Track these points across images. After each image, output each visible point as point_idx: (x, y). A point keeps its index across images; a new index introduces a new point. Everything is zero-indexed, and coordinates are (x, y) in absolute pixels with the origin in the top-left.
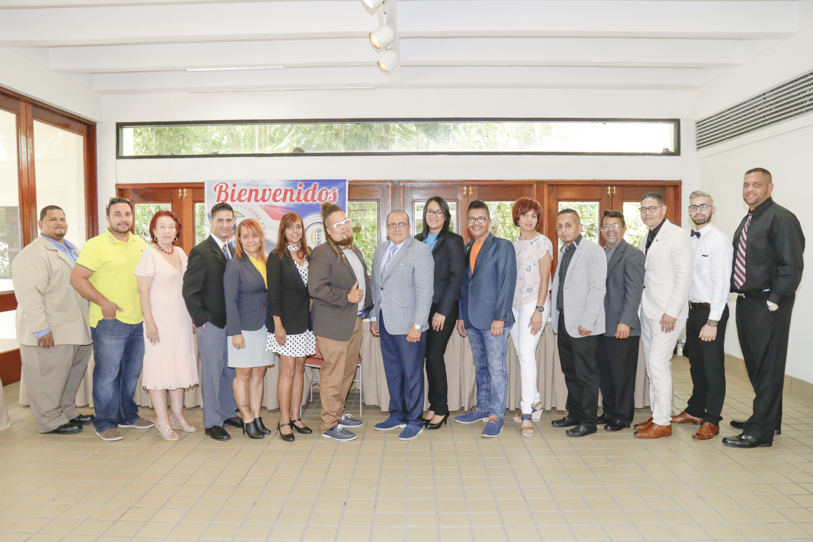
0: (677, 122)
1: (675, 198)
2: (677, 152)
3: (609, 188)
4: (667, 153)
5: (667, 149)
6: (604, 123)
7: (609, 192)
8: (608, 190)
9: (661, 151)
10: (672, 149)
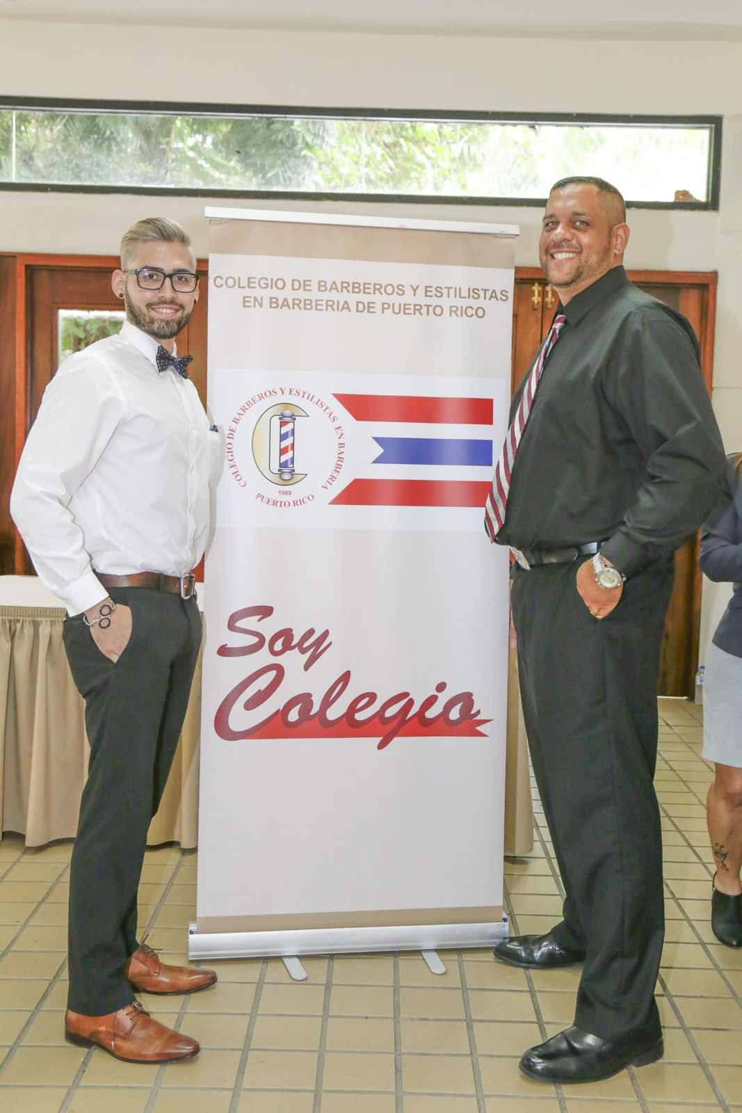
0: (714, 123)
1: (701, 318)
2: (712, 203)
3: (536, 288)
4: (684, 203)
5: (685, 193)
6: (533, 127)
7: (536, 299)
8: (534, 292)
9: (670, 198)
10: (700, 195)
